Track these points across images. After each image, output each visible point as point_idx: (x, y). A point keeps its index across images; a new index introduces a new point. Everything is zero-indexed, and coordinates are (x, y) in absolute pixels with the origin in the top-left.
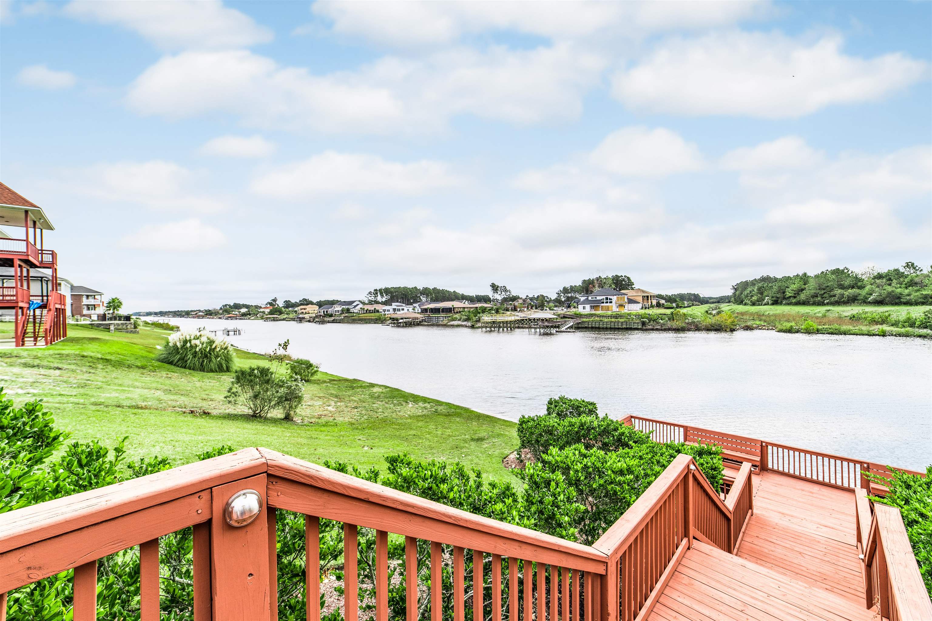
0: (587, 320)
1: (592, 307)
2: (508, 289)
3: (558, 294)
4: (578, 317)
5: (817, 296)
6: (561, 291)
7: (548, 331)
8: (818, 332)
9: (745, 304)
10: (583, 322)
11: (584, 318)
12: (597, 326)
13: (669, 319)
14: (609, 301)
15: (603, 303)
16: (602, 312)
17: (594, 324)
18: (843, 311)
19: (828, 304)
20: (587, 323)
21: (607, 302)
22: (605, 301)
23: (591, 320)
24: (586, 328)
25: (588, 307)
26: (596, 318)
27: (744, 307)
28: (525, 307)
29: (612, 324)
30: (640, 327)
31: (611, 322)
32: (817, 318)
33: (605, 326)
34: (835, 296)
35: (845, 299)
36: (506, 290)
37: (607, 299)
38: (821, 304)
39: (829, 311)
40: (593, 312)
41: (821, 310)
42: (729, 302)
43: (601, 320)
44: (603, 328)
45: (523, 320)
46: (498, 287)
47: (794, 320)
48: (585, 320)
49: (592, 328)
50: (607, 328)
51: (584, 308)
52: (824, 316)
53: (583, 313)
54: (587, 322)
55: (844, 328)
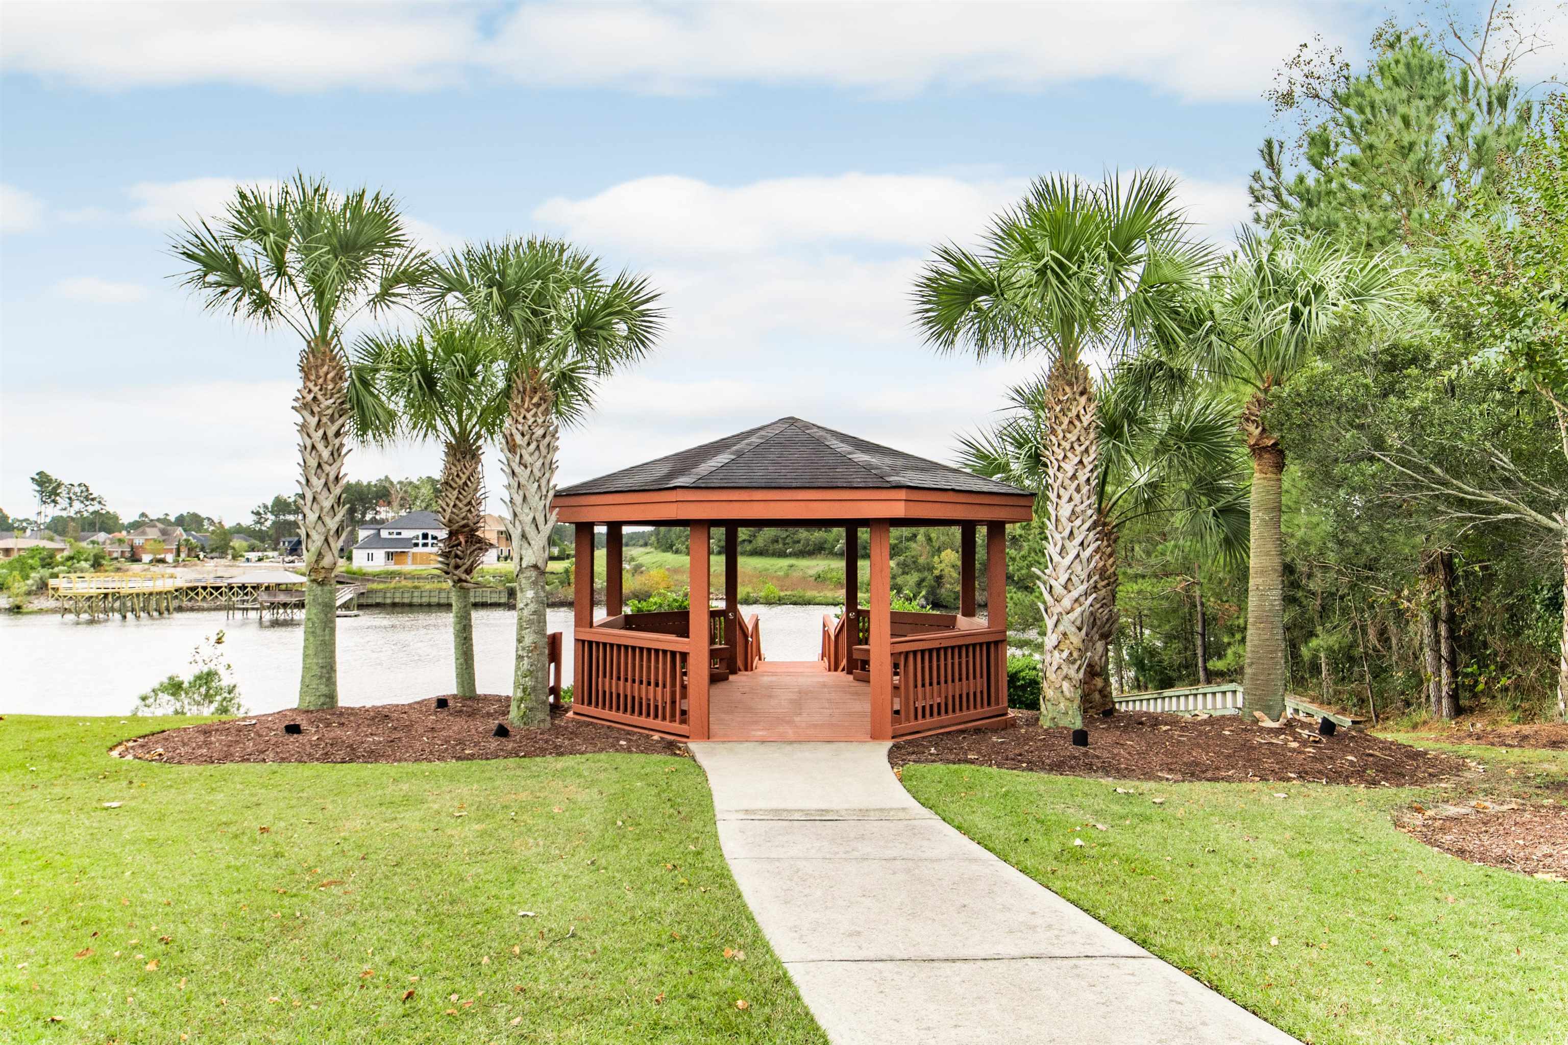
0: (381, 586)
1: (389, 556)
2: (95, 492)
3: (258, 513)
4: (356, 579)
5: (777, 541)
6: (266, 507)
7: (281, 614)
8: (780, 602)
9: (677, 552)
10: (371, 591)
11: (373, 581)
12: (406, 601)
13: (562, 583)
14: (430, 541)
15: (416, 545)
16: (413, 567)
17: (398, 595)
18: (808, 567)
19: (791, 555)
20: (381, 594)
21: (425, 545)
22: (421, 541)
23: (392, 585)
24: (378, 605)
25: (380, 554)
26: (404, 583)
27: (676, 556)
28: (170, 551)
29: (443, 595)
30: (503, 600)
31: (441, 590)
32: (778, 578)
33: (425, 600)
34: (799, 542)
35: (810, 548)
36: (88, 498)
37: (425, 536)
38: (782, 555)
39: (791, 566)
40: (392, 567)
41: (784, 563)
42: (646, 545)
43: (416, 587)
44: (421, 605)
45: (193, 589)
46: (59, 485)
47: (750, 582)
48: (375, 586)
49: (394, 605)
50: (429, 605)
51: (370, 557)
52: (787, 575)
53: (369, 570)
54: (380, 591)
55: (809, 594)
